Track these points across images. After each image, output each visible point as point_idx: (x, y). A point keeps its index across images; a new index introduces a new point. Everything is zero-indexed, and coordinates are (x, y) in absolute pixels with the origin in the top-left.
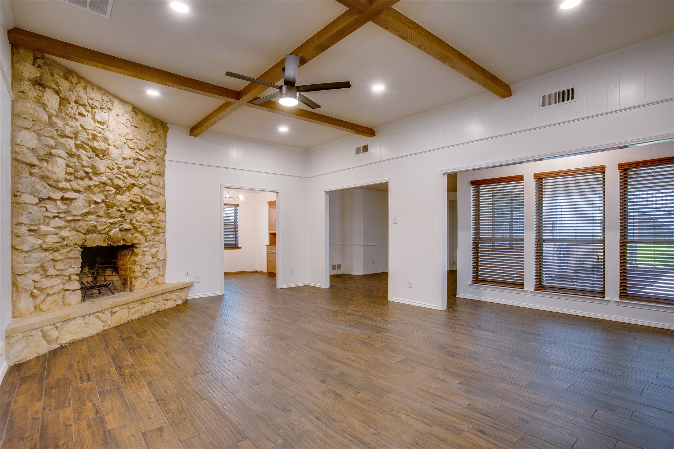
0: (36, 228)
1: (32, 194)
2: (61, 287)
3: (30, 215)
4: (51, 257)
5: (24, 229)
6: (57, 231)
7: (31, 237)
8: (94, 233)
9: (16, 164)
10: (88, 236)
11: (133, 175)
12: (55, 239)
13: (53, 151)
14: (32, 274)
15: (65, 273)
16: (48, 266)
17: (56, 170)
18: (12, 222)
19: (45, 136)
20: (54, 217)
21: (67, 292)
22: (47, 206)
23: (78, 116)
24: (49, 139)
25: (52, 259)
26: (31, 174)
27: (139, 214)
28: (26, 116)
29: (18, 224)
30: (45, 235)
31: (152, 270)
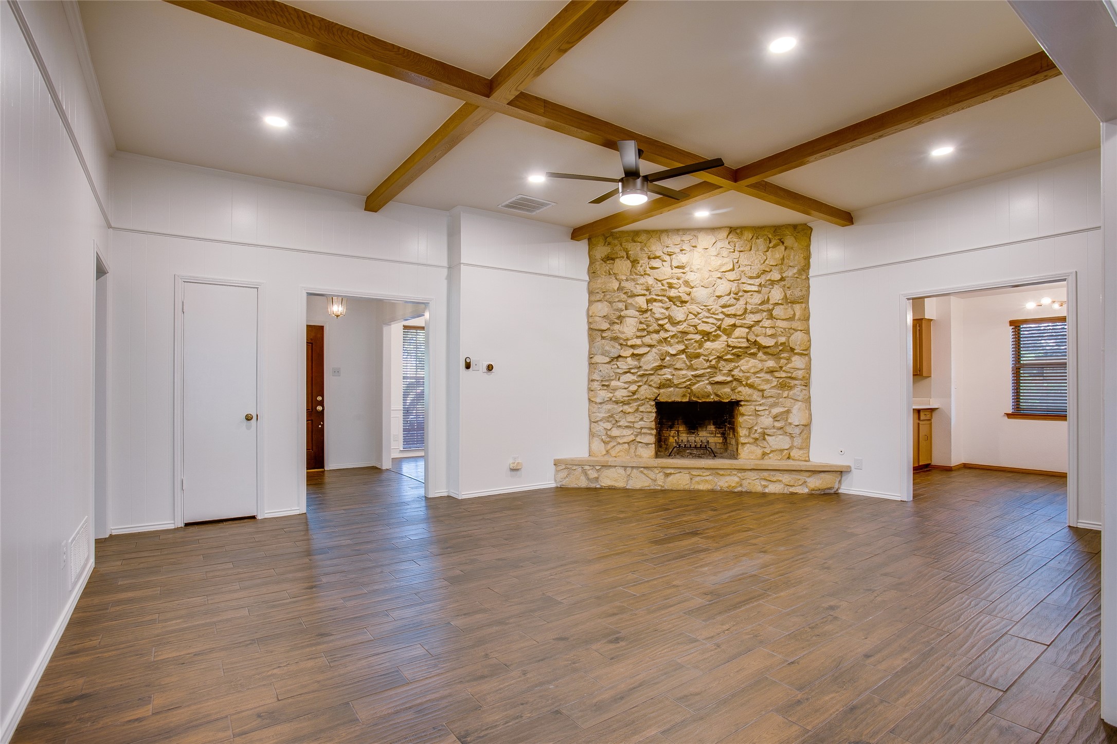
0: (607, 384)
1: (603, 354)
2: (632, 437)
3: (600, 373)
4: (621, 409)
5: (596, 385)
6: (626, 386)
7: (604, 391)
8: (671, 387)
9: (590, 332)
10: (662, 391)
11: (733, 313)
12: (624, 393)
13: (622, 314)
14: (604, 423)
15: (636, 425)
16: (617, 417)
17: (626, 330)
18: (589, 379)
19: (615, 302)
20: (626, 373)
21: (640, 444)
22: (618, 363)
23: (648, 271)
24: (618, 303)
25: (622, 411)
26: (603, 338)
27: (747, 362)
28: (597, 291)
29: (592, 380)
30: (615, 390)
31: (774, 437)
